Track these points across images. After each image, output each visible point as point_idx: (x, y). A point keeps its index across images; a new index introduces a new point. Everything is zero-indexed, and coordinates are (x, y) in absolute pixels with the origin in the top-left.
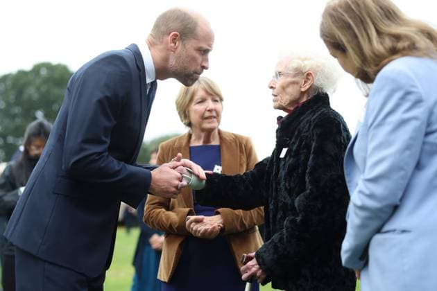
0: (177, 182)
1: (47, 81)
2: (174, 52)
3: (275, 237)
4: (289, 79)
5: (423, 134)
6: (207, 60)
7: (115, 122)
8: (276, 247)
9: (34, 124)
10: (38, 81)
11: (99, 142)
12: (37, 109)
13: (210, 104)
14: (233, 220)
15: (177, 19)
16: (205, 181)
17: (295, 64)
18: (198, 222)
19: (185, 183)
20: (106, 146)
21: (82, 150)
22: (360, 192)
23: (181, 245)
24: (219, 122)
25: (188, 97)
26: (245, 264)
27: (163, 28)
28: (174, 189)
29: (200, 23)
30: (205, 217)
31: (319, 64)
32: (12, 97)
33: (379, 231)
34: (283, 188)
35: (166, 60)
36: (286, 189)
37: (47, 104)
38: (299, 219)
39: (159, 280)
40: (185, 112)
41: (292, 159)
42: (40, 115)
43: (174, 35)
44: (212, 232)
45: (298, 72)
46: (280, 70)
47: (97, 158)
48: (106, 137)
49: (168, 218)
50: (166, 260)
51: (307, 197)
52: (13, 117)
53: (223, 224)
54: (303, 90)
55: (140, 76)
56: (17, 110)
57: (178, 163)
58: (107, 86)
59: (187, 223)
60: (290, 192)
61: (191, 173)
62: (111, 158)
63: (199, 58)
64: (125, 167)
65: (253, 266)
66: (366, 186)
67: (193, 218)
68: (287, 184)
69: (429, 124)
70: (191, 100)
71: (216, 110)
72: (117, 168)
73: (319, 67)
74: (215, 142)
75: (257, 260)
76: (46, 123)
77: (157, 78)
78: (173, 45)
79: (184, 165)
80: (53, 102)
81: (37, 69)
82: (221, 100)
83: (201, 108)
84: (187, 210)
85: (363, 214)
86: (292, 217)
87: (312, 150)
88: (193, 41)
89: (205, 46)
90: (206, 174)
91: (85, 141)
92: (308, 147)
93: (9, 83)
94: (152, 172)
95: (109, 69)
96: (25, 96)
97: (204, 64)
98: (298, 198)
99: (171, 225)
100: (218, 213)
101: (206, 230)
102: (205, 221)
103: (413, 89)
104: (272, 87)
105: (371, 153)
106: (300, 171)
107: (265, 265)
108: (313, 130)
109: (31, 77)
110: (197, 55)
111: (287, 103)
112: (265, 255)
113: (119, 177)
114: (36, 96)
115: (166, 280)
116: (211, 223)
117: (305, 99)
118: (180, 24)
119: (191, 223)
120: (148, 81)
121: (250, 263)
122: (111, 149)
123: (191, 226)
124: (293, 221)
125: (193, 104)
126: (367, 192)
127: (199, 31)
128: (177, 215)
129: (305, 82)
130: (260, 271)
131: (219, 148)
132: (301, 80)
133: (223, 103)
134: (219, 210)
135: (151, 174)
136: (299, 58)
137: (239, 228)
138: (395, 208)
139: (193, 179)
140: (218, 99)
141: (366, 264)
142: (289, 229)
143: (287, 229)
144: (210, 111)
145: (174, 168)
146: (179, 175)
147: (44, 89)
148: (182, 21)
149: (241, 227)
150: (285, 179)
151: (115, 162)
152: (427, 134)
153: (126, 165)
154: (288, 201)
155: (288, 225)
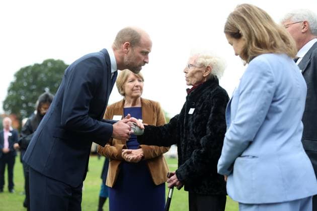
0: (128, 131)
1: (51, 70)
2: (127, 54)
3: (188, 162)
4: (196, 69)
5: (271, 101)
6: (147, 58)
7: (92, 97)
8: (188, 168)
9: (43, 95)
10: (46, 70)
11: (83, 109)
12: (46, 86)
13: (137, 83)
14: (149, 151)
15: (129, 34)
16: (143, 130)
17: (200, 61)
18: (129, 153)
19: (132, 131)
20: (87, 111)
21: (73, 114)
22: (231, 131)
23: (119, 166)
24: (142, 93)
25: (124, 78)
26: (169, 177)
27: (121, 40)
28: (126, 135)
29: (143, 36)
30: (133, 150)
31: (215, 61)
32: (31, 80)
33: (240, 155)
34: (191, 133)
35: (122, 58)
36: (193, 133)
37: (51, 84)
38: (202, 151)
39: (107, 186)
40: (122, 87)
41: (198, 116)
42: (47, 90)
43: (126, 44)
44: (137, 159)
45: (202, 65)
46: (191, 63)
47: (82, 118)
48: (87, 106)
49: (111, 150)
50: (111, 175)
51: (208, 138)
52: (32, 91)
53: (143, 154)
54: (204, 76)
55: (108, 69)
56: (34, 87)
57: (128, 120)
58: (88, 75)
59: (123, 153)
60: (196, 135)
61: (135, 125)
62: (90, 118)
63: (143, 58)
64: (98, 123)
65: (174, 179)
66: (235, 128)
67: (126, 150)
68: (194, 130)
69: (275, 96)
70: (126, 80)
71: (140, 86)
72: (93, 124)
73: (215, 63)
74: (139, 105)
75: (177, 176)
76: (50, 94)
77: (118, 69)
78: (126, 49)
79: (131, 121)
80: (55, 82)
81: (45, 63)
82: (143, 80)
83: (131, 85)
84: (123, 145)
85: (231, 144)
86: (197, 150)
87: (212, 111)
88: (139, 47)
89: (145, 50)
90: (144, 125)
91: (75, 109)
92: (209, 109)
93: (29, 71)
94: (113, 125)
95: (90, 65)
96: (39, 79)
97: (146, 60)
98: (202, 138)
99: (113, 155)
100: (140, 147)
101: (133, 158)
102: (133, 152)
103: (269, 74)
104: (186, 72)
105: (240, 109)
106: (203, 123)
107: (181, 178)
108: (212, 99)
109: (42, 68)
110: (141, 55)
111: (195, 83)
112: (182, 173)
113: (94, 130)
114: (45, 79)
115: (111, 186)
116: (136, 153)
117: (205, 80)
118: (130, 38)
119: (125, 153)
120: (113, 71)
121: (172, 177)
122: (90, 113)
123: (125, 155)
124: (198, 153)
125: (127, 82)
126: (235, 132)
127: (142, 41)
128: (117, 149)
129: (206, 71)
130: (179, 182)
131: (140, 109)
132: (203, 70)
133: (144, 82)
134: (141, 146)
135: (112, 127)
136: (203, 57)
137: (152, 155)
138: (250, 143)
139: (137, 129)
140: (141, 80)
141: (232, 173)
142: (196, 157)
143: (195, 156)
144: (137, 86)
145: (126, 123)
146: (129, 126)
147: (49, 75)
148: (132, 35)
149: (154, 155)
150: (193, 127)
151: (92, 120)
152: (273, 101)
153: (98, 121)
154: (195, 140)
155: (196, 154)
